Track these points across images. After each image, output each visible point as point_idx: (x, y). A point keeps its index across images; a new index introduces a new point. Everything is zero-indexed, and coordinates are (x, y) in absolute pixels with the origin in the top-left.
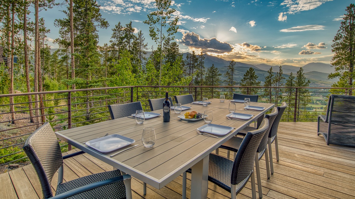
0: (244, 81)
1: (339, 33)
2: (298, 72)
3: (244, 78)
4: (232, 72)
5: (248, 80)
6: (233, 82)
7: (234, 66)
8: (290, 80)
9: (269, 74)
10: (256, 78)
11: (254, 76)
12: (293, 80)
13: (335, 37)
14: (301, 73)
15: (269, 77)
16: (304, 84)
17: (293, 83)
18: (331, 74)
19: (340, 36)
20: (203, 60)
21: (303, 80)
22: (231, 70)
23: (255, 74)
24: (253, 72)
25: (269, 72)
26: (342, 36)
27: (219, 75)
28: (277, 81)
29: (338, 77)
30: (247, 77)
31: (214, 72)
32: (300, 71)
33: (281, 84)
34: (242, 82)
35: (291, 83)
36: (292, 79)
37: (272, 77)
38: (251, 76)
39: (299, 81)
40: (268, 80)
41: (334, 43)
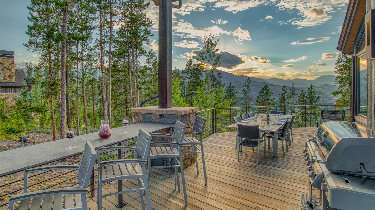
0: (260, 97)
1: (340, 57)
2: (309, 89)
3: (260, 95)
4: (248, 89)
5: (263, 97)
6: (249, 99)
7: (250, 83)
8: (302, 96)
9: (283, 91)
10: (271, 94)
11: (269, 93)
12: (305, 95)
13: (337, 60)
14: (311, 89)
15: (283, 94)
16: (315, 99)
17: (305, 98)
18: (335, 92)
19: (341, 59)
20: (220, 79)
21: (314, 95)
22: (247, 87)
23: (270, 91)
24: (268, 89)
25: (283, 90)
26: (342, 60)
27: (236, 93)
28: (290, 98)
29: (340, 94)
30: (262, 94)
31: (231, 90)
32: (311, 87)
33: (294, 100)
34: (258, 99)
35: (303, 98)
36: (303, 95)
37: (286, 94)
38: (267, 93)
39: (310, 96)
40: (282, 97)
41: (337, 65)
